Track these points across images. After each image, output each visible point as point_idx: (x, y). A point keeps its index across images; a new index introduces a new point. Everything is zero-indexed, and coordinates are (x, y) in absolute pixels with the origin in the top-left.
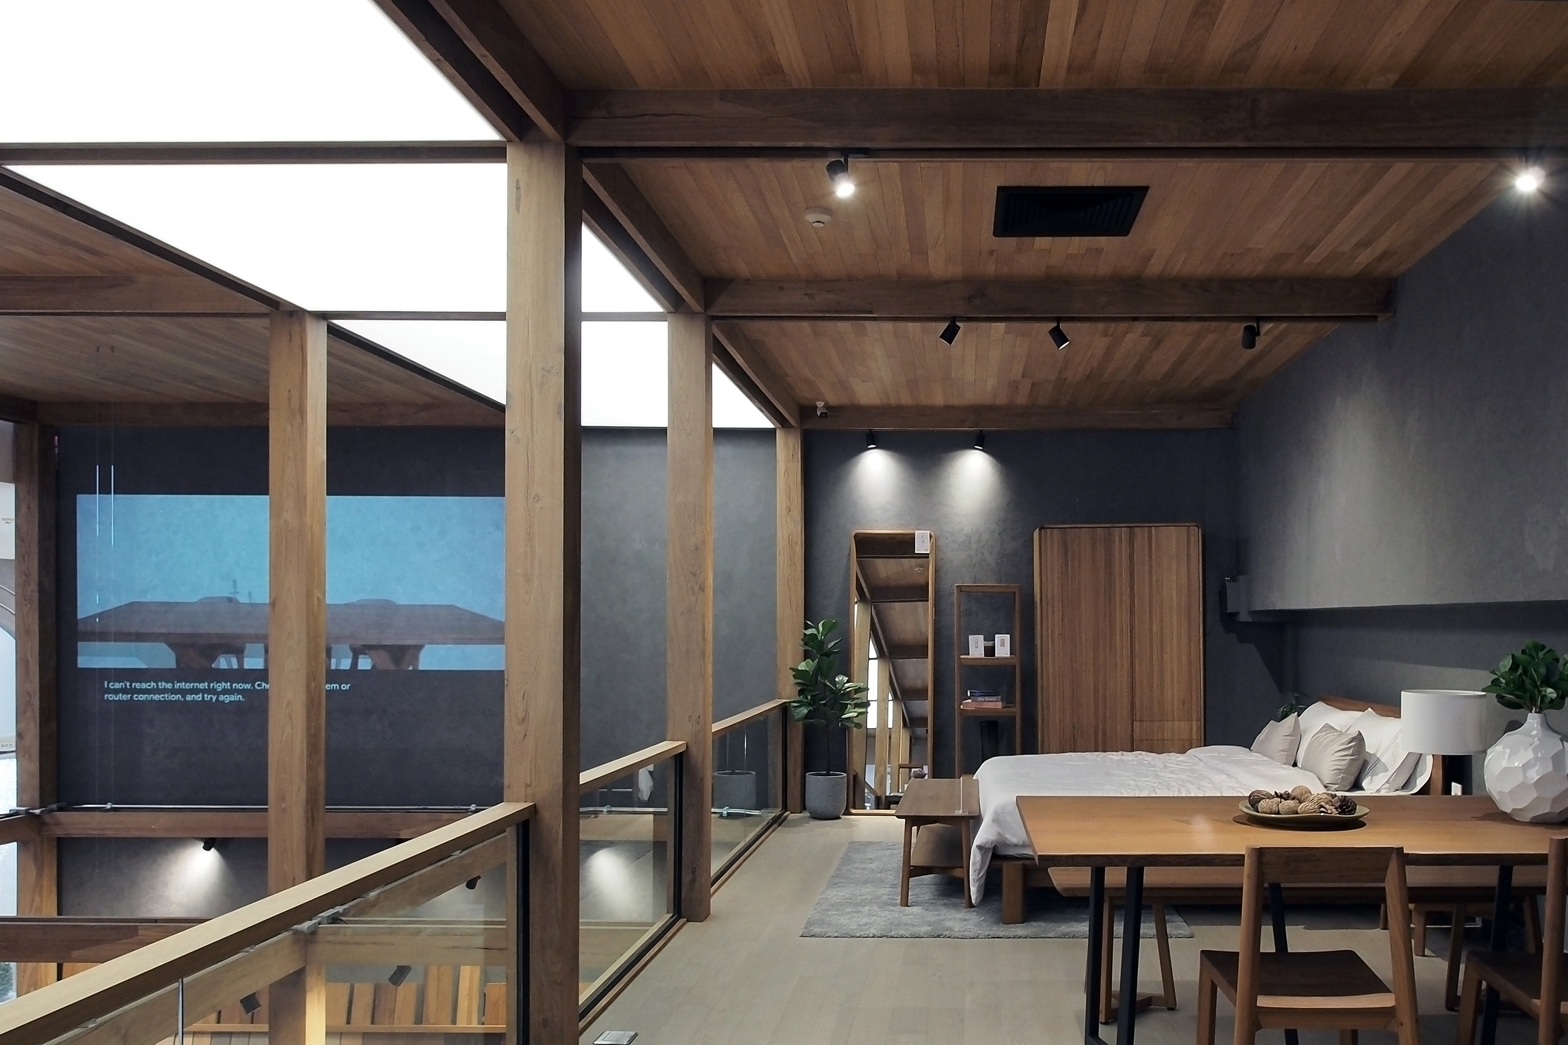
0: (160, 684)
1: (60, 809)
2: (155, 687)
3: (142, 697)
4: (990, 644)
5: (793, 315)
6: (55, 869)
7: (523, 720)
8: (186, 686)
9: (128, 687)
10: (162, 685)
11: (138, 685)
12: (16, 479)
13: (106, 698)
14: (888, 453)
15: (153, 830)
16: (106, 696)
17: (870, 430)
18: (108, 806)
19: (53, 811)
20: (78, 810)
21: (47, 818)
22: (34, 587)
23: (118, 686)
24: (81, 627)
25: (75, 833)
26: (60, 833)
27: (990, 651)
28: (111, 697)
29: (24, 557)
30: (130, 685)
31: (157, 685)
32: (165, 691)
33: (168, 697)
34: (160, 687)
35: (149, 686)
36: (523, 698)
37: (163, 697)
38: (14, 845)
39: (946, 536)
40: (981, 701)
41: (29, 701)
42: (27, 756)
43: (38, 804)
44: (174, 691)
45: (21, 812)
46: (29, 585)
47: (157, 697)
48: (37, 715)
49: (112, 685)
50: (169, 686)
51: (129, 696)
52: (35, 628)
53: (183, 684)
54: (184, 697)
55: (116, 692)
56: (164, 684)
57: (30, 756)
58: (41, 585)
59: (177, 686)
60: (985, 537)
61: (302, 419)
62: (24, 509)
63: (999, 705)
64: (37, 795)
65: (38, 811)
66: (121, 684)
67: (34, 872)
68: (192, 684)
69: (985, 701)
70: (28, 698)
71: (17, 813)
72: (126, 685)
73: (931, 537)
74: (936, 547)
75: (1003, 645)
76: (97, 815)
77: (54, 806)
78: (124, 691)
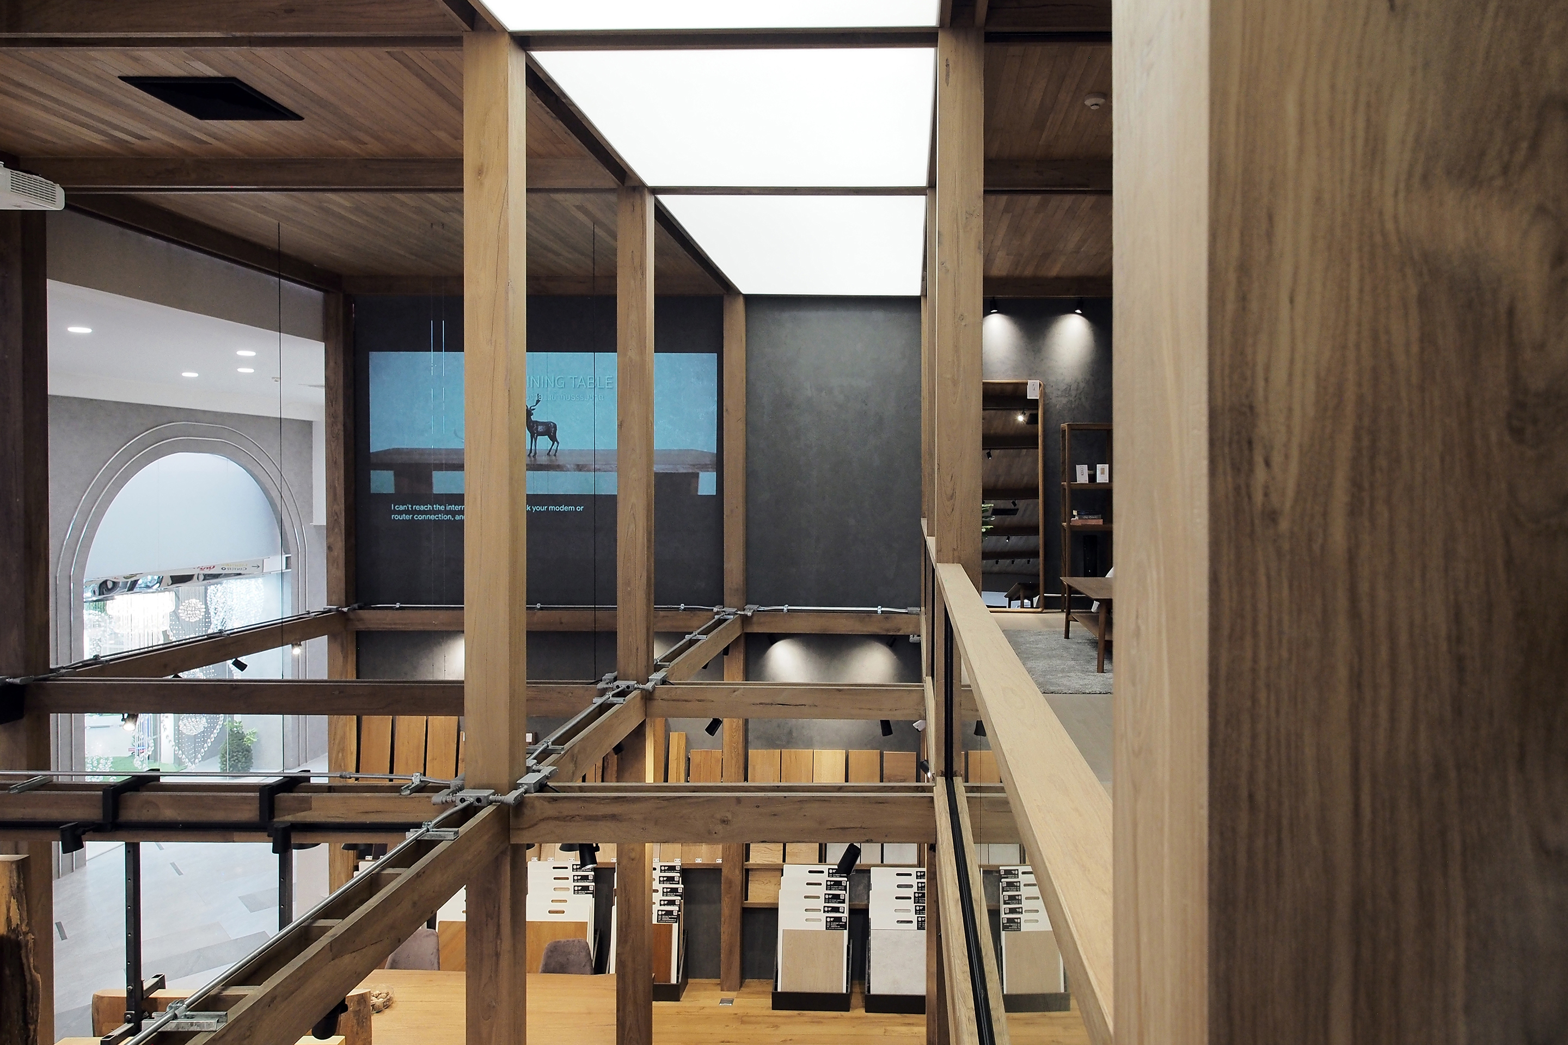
0: (435, 506)
1: (360, 608)
2: (431, 509)
3: (421, 517)
4: (1092, 472)
5: (1028, 189)
6: (355, 656)
7: (952, 497)
8: (455, 508)
9: (410, 509)
10: (437, 507)
11: (417, 508)
12: (325, 339)
13: (393, 518)
14: (1007, 316)
15: (435, 625)
16: (393, 516)
17: (994, 297)
18: (398, 605)
19: (355, 609)
20: (374, 608)
21: (352, 616)
22: (340, 426)
23: (402, 508)
24: (373, 460)
25: (373, 626)
26: (361, 627)
27: (1092, 478)
28: (397, 517)
29: (332, 402)
30: (412, 508)
31: (433, 508)
32: (439, 512)
33: (441, 517)
34: (435, 509)
35: (426, 508)
36: (951, 479)
37: (437, 517)
38: (325, 638)
39: (1051, 385)
40: (1086, 519)
41: (336, 520)
42: (335, 565)
43: (344, 604)
44: (447, 513)
45: (333, 610)
46: (337, 426)
47: (432, 517)
48: (343, 531)
49: (397, 508)
50: (442, 508)
51: (411, 516)
52: (341, 461)
53: (453, 506)
54: (454, 517)
55: (400, 513)
56: (438, 506)
57: (338, 565)
58: (344, 425)
59: (448, 508)
60: (1082, 385)
61: (643, 274)
62: (332, 364)
63: (1100, 522)
64: (343, 598)
65: (345, 609)
66: (404, 506)
67: (342, 659)
68: (460, 507)
69: (1088, 519)
70: (336, 517)
71: (330, 611)
72: (408, 507)
73: (1040, 385)
74: (1044, 394)
75: (1103, 473)
76: (390, 613)
77: (356, 606)
78: (407, 512)
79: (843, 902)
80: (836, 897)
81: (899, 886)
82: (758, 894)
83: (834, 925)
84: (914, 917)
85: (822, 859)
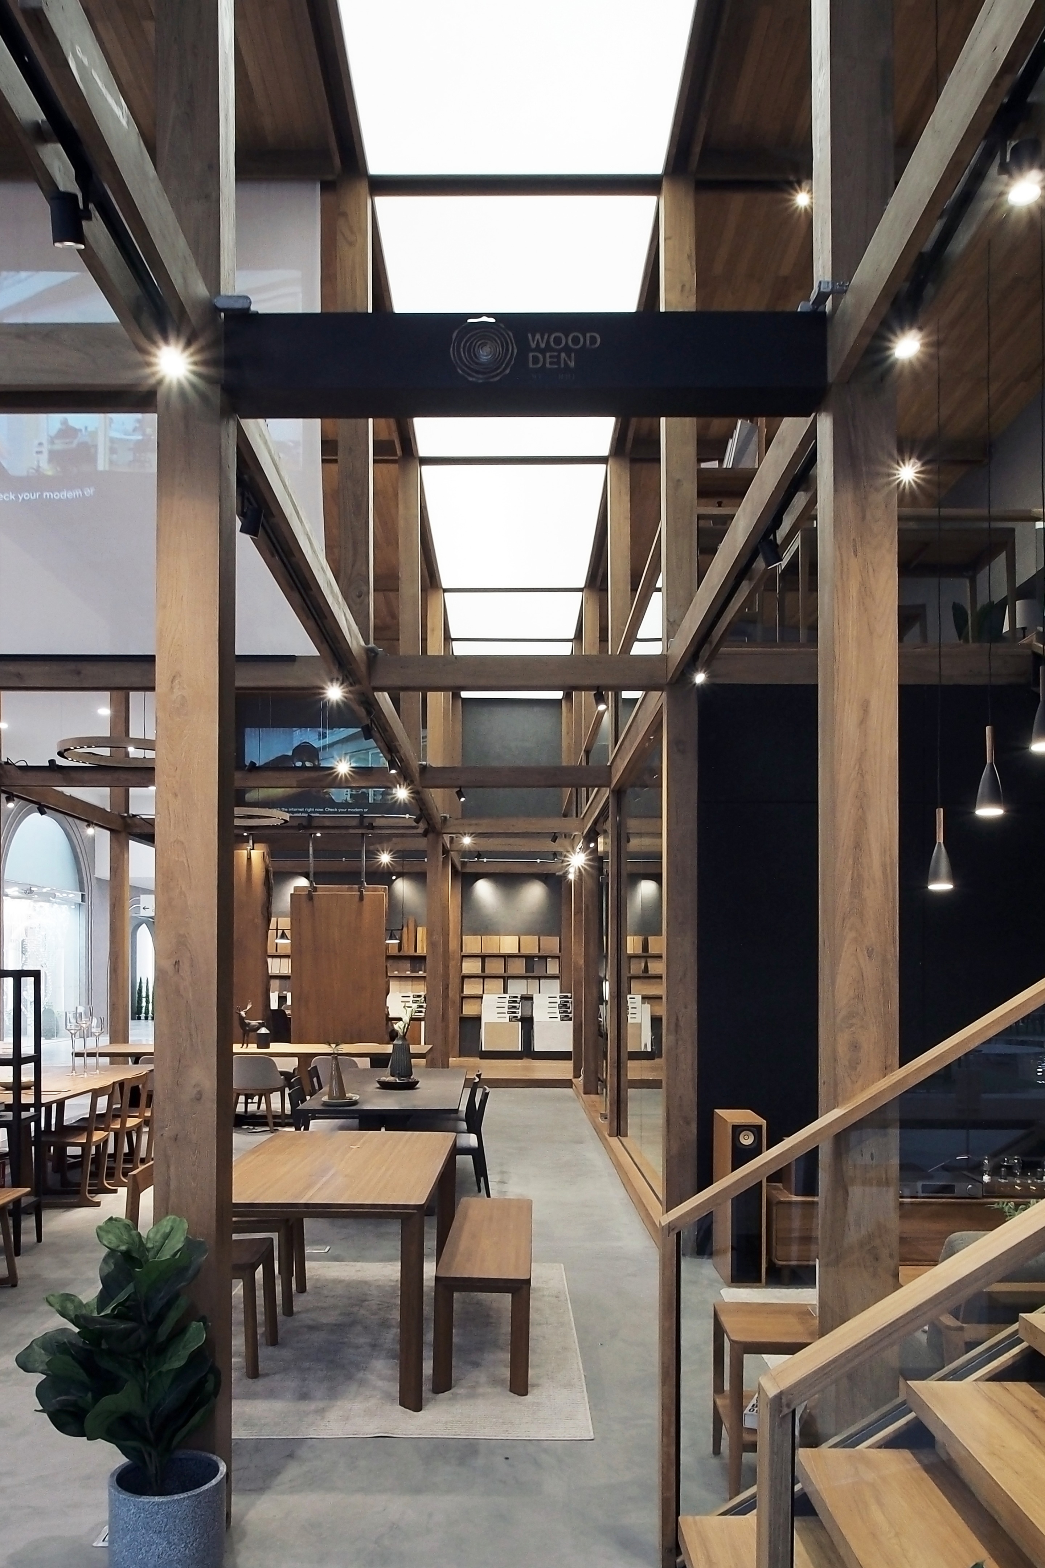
79: (518, 1009)
80: (514, 1007)
81: (550, 1003)
82: (469, 1010)
83: (513, 1019)
84: (559, 1016)
85: (505, 991)
